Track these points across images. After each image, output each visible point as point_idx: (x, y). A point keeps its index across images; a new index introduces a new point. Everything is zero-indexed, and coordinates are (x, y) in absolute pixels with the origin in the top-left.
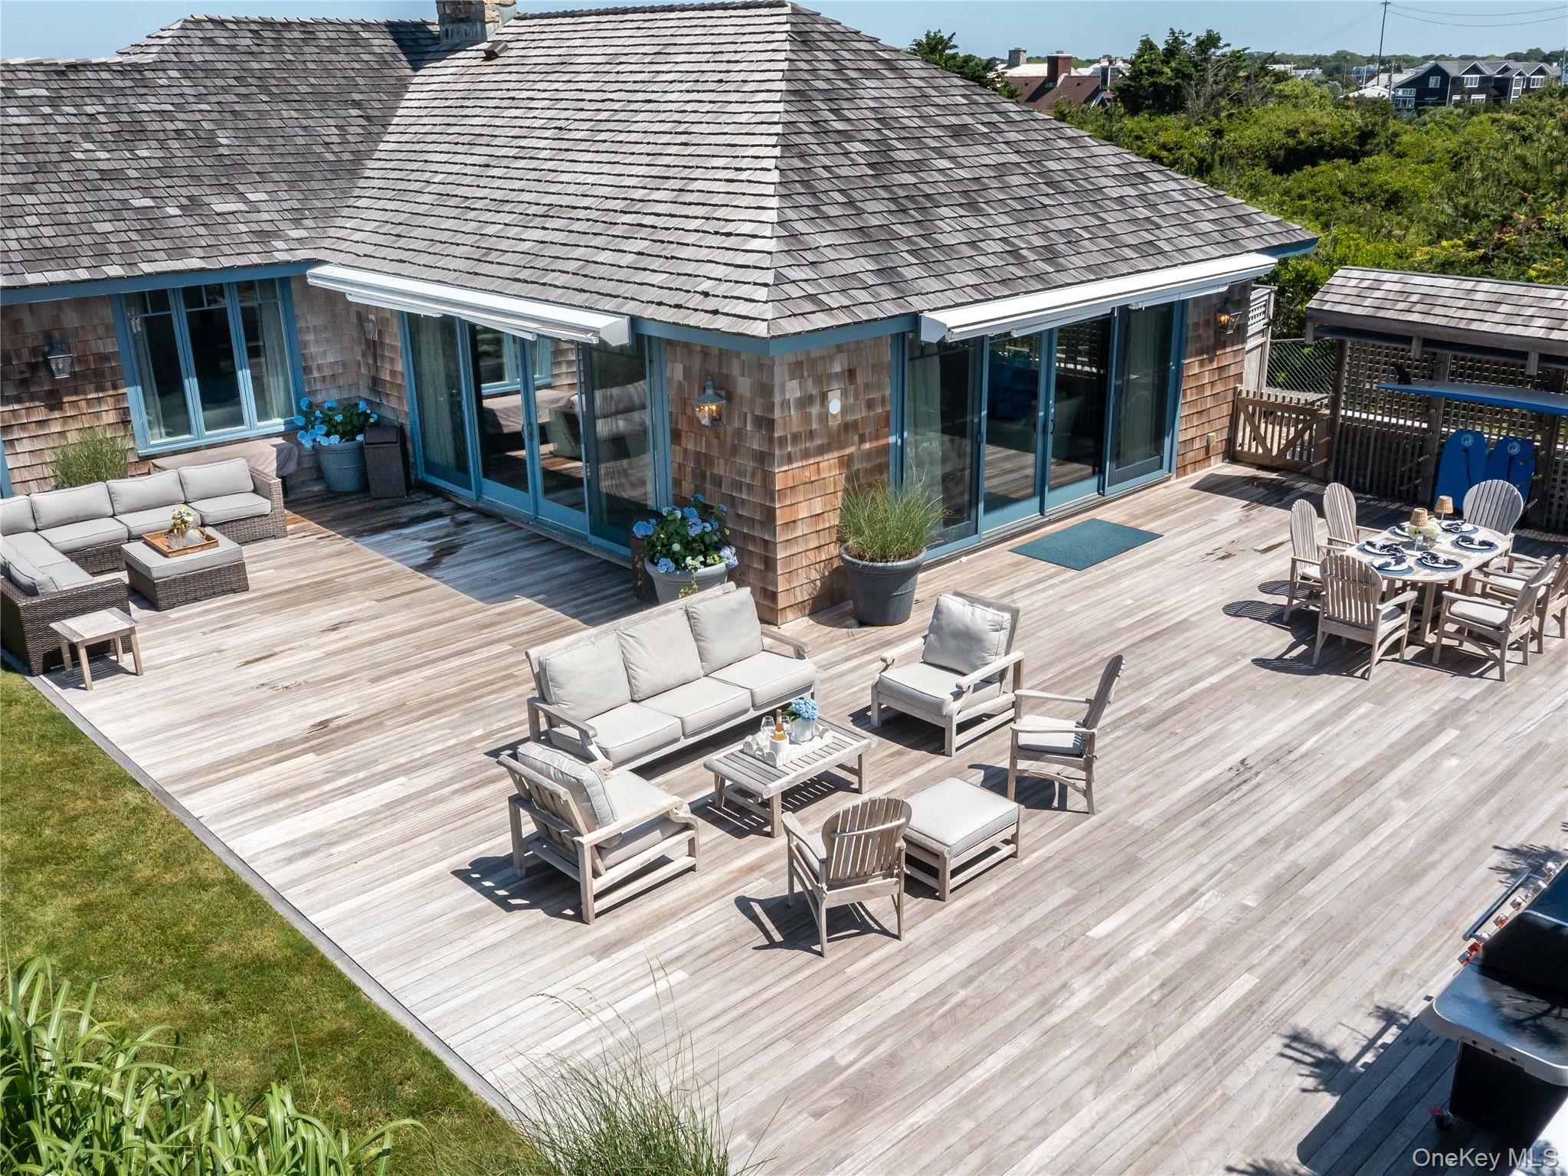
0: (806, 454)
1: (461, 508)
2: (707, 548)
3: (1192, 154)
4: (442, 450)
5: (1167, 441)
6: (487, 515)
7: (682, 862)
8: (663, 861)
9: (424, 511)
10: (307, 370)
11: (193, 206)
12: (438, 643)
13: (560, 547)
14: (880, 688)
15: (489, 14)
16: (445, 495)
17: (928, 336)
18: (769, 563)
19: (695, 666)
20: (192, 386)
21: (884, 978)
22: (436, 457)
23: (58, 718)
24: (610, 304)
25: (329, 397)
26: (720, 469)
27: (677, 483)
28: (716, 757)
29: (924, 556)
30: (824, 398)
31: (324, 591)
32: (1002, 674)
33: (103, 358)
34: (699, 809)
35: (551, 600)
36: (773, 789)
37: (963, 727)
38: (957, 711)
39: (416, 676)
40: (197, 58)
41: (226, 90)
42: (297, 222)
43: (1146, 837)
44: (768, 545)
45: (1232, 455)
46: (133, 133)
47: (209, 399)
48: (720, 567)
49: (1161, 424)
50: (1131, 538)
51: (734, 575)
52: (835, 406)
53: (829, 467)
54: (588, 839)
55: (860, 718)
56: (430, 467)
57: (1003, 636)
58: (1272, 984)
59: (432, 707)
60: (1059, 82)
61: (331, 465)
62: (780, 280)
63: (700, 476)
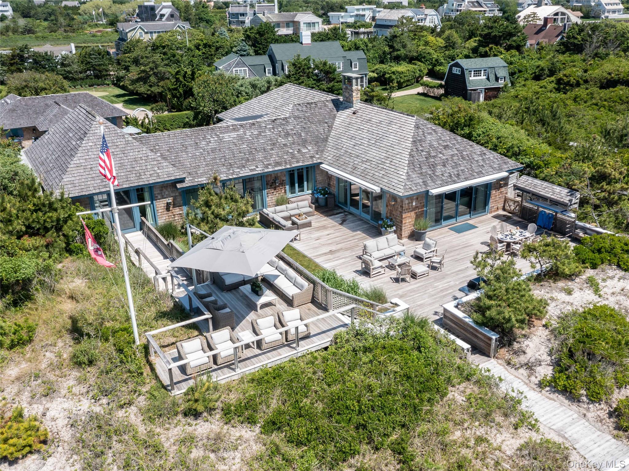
0: (408, 212)
1: (345, 211)
2: (391, 226)
3: (574, 79)
4: (342, 199)
5: (487, 207)
6: (351, 213)
7: (383, 272)
8: (380, 272)
9: (338, 212)
10: (316, 181)
11: (299, 151)
12: (346, 239)
13: (365, 222)
14: (415, 252)
15: (354, 102)
16: (342, 208)
17: (430, 194)
18: (401, 230)
19: (387, 246)
20: (297, 185)
21: (407, 287)
22: (340, 200)
23: (291, 247)
24: (377, 184)
25: (320, 186)
26: (394, 213)
27: (387, 214)
28: (389, 260)
29: (428, 230)
30: (412, 203)
31: (324, 227)
32: (434, 251)
33: (283, 181)
34: (386, 266)
35: (364, 232)
36: (396, 264)
37: (426, 258)
38: (425, 256)
39: (343, 244)
40: (296, 114)
41: (302, 122)
42: (317, 154)
43: (447, 275)
44: (401, 227)
45: (504, 209)
46: (287, 135)
47: (299, 187)
48: (393, 230)
49: (486, 203)
50: (473, 227)
51: (395, 232)
52: (414, 204)
53: (413, 214)
54: (372, 267)
55: (412, 256)
56: (340, 203)
57: (434, 245)
58: (454, 291)
59: (347, 249)
60: (548, 27)
61: (320, 201)
62: (406, 185)
63: (391, 213)
